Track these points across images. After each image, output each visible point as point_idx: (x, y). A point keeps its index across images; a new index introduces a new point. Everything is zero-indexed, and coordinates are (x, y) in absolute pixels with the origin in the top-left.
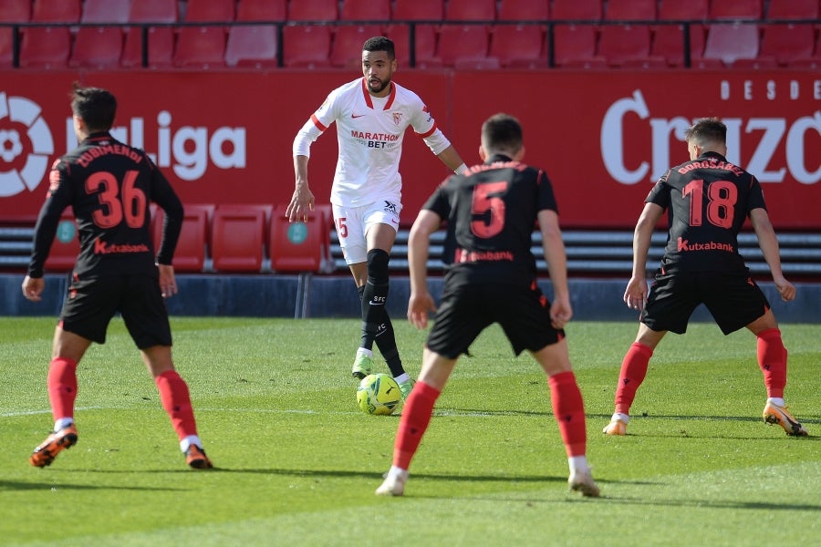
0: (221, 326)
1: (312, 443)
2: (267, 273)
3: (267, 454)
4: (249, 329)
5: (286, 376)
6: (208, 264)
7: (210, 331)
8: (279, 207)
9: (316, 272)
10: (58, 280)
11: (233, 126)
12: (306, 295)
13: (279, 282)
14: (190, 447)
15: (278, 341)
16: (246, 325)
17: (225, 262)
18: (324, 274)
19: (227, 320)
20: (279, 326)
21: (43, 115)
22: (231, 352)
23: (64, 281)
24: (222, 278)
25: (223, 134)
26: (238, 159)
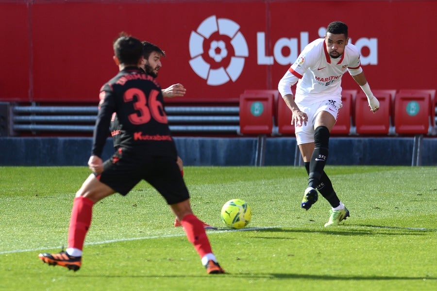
0: (362, 172)
1: (424, 250)
2: (392, 136)
3: (393, 257)
4: (380, 173)
5: (406, 205)
6: (353, 130)
7: (354, 175)
8: (400, 91)
9: (425, 134)
10: (252, 141)
11: (369, 37)
12: (418, 150)
13: (401, 142)
14: (209, 262)
15: (400, 181)
16: (378, 171)
17: (365, 128)
18: (431, 136)
19: (366, 168)
20: (402, 171)
21: (241, 30)
22: (369, 189)
23: (256, 141)
24: (362, 139)
25: (363, 42)
26: (373, 59)
